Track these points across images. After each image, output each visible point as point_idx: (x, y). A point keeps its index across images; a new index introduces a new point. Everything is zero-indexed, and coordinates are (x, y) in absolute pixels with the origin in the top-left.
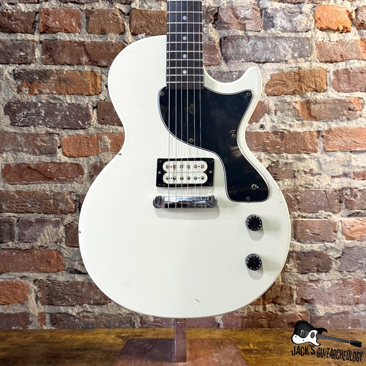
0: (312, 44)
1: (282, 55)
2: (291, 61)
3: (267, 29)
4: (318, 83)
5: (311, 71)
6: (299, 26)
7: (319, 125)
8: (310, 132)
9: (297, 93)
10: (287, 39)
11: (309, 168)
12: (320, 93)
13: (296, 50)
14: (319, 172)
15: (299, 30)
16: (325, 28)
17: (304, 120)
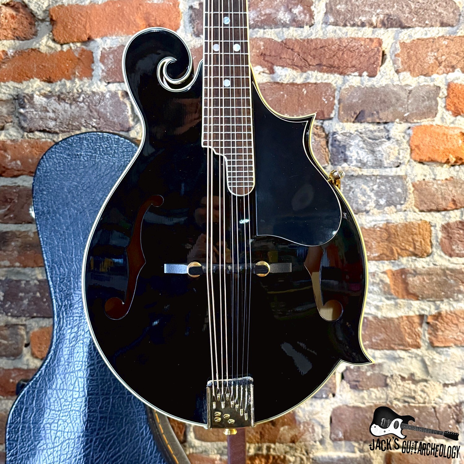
0: (408, 184)
1: (360, 202)
2: (376, 211)
3: (336, 163)
4: (418, 244)
5: (406, 225)
6: (386, 159)
7: (421, 306)
8: (408, 317)
9: (386, 258)
10: (368, 178)
11: (408, 372)
12: (421, 259)
13: (382, 195)
14: (425, 377)
15: (386, 165)
16: (427, 160)
17: (398, 298)
